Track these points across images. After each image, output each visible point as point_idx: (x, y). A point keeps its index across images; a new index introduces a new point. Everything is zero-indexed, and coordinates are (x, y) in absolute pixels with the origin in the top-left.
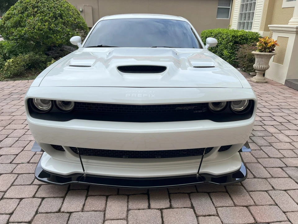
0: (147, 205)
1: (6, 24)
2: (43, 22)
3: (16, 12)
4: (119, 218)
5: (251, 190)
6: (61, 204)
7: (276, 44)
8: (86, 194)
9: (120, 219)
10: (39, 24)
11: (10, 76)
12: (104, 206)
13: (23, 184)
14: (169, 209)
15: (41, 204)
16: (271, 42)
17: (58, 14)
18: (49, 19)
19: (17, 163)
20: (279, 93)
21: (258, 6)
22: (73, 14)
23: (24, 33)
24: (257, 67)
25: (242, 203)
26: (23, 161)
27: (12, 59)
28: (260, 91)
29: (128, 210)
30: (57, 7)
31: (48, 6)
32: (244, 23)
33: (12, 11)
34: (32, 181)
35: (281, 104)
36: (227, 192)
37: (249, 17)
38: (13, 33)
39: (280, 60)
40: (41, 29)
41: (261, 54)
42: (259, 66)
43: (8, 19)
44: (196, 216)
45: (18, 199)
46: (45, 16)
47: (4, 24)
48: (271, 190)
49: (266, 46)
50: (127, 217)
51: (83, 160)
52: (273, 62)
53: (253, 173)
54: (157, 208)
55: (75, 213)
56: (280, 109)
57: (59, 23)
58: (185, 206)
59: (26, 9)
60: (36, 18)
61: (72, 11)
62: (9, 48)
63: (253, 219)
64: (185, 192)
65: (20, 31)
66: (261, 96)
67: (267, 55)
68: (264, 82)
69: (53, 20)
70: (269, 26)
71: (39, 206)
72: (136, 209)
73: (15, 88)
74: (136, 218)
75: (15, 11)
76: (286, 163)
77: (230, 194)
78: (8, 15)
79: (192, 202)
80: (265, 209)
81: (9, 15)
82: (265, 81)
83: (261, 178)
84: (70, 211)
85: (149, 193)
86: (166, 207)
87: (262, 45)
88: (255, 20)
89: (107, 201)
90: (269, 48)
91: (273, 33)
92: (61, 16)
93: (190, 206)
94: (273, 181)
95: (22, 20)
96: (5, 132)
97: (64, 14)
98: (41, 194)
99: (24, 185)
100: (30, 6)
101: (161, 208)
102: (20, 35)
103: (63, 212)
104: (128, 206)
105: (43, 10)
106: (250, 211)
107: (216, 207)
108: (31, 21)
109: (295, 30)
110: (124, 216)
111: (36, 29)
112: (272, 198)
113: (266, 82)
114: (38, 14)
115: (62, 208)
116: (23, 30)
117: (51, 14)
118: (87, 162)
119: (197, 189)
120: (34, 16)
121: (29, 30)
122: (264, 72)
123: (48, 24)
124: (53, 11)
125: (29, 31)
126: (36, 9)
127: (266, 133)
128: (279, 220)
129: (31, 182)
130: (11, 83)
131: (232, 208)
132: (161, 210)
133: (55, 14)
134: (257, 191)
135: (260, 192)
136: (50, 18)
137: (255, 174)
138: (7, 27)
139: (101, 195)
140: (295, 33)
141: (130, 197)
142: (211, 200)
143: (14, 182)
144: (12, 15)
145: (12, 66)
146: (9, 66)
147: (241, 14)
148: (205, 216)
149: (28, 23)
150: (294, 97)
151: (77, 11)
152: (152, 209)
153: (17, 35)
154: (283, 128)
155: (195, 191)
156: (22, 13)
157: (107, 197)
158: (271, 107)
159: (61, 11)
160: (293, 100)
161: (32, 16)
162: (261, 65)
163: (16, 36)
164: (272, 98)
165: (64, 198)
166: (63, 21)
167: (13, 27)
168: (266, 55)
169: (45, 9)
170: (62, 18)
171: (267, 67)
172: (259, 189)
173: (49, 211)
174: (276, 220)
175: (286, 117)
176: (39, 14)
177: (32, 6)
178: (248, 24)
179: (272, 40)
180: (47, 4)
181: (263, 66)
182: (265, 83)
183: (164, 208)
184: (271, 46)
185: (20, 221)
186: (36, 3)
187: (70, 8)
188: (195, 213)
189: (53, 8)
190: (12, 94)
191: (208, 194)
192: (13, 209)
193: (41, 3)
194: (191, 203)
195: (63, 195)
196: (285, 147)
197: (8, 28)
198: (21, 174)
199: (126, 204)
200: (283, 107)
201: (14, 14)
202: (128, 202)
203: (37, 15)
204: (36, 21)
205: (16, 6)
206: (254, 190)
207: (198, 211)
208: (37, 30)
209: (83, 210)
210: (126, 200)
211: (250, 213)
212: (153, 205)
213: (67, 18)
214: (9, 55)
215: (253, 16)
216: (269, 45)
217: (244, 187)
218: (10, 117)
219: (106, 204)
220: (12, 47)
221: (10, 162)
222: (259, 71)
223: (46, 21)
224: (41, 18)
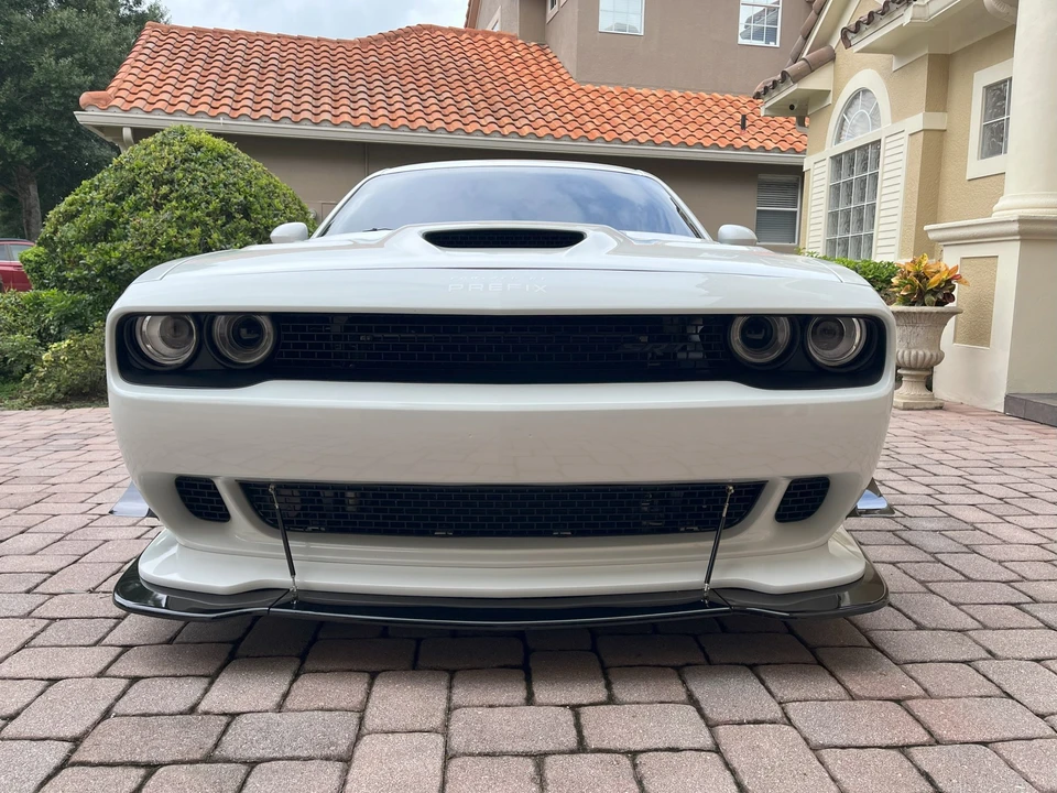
0: (520, 694)
1: (59, 235)
2: (185, 227)
3: (97, 196)
4: (417, 727)
5: (909, 658)
6: (201, 692)
7: (958, 278)
8: (294, 667)
9: (420, 732)
10: (173, 232)
11: (53, 395)
12: (360, 697)
13: (65, 644)
14: (605, 707)
15: (124, 693)
16: (939, 271)
17: (238, 204)
18: (207, 218)
19: (51, 591)
20: (986, 432)
21: (886, 183)
22: (286, 207)
23: (119, 258)
24: (903, 357)
25: (880, 691)
26: (72, 587)
27: (67, 341)
28: (919, 428)
29: (449, 710)
30: (234, 184)
31: (205, 181)
32: (845, 242)
33: (85, 193)
34: (99, 637)
35: (997, 456)
36: (820, 663)
37: (860, 221)
38: (81, 258)
39: (978, 334)
40: (177, 246)
41: (909, 313)
42: (906, 353)
43: (69, 217)
44: (707, 725)
45: (42, 679)
46: (195, 208)
47: (55, 232)
48: (984, 659)
49: (925, 288)
50: (447, 726)
51: (292, 544)
52: (955, 341)
53: (914, 616)
54: (559, 703)
55: (249, 715)
56: (996, 467)
57: (236, 229)
58: (662, 699)
59: (133, 187)
60: (165, 215)
61: (282, 198)
62: (62, 307)
63: (923, 731)
64: (665, 663)
65: (107, 253)
66: (925, 438)
67: (932, 313)
68: (933, 406)
69: (219, 222)
70: (926, 228)
71: (118, 699)
72: (482, 706)
73: (69, 424)
74: (479, 727)
75: (94, 193)
76: (1030, 593)
77: (833, 668)
78: (71, 205)
79: (692, 687)
80: (965, 707)
81: (73, 208)
82: (935, 403)
83: (943, 630)
84: (232, 711)
85: (531, 665)
86: (591, 701)
87: (912, 284)
88: (882, 228)
89: (371, 685)
90: (934, 292)
91: (945, 249)
92: (246, 211)
93: (684, 697)
94: (987, 638)
95: (117, 221)
96: (20, 521)
97: (257, 206)
98: (129, 666)
99: (67, 646)
100: (148, 177)
101: (574, 702)
102: (105, 264)
103: (206, 713)
104: (449, 699)
105: (187, 190)
106: (908, 712)
107: (780, 703)
108: (144, 222)
109: (1015, 227)
110: (437, 721)
111: (159, 245)
112: (989, 680)
113: (940, 408)
114: (170, 201)
115: (203, 703)
116: (115, 249)
117: (215, 204)
118: (308, 551)
119: (707, 657)
120: (158, 207)
121: (137, 251)
122: (928, 373)
123: (202, 231)
124: (221, 196)
125: (137, 254)
126: (165, 189)
127: (952, 523)
128: (1022, 735)
129: (96, 639)
130: (55, 413)
131: (844, 703)
132: (575, 709)
133: (227, 203)
134: (931, 661)
135: (944, 664)
136: (208, 215)
137: (919, 619)
138: (61, 242)
139: (350, 670)
140: (1018, 237)
141: (458, 674)
142: (763, 682)
143: (32, 638)
144: (83, 204)
145: (66, 362)
146: (56, 362)
147: (834, 216)
148: (740, 723)
149: (134, 228)
150: (1043, 441)
151: (300, 202)
152: (541, 705)
153: (94, 264)
154: (1012, 510)
155: (702, 660)
156: (119, 199)
157: (373, 676)
158: (963, 463)
159: (245, 197)
160: (1038, 448)
161: (151, 209)
162: (915, 348)
163: (89, 268)
164: (965, 443)
165: (212, 679)
166: (252, 225)
167: (82, 241)
168: (926, 313)
169: (196, 189)
170: (247, 216)
171: (934, 354)
172: (940, 657)
173: (155, 711)
174: (1012, 736)
175: (1019, 487)
176: (174, 203)
177: (154, 177)
178: (860, 242)
179: (943, 266)
180: (203, 175)
181: (923, 352)
182: (936, 408)
183: (585, 702)
184: (940, 284)
185: (40, 734)
186: (166, 169)
187: (277, 190)
188: (703, 716)
189: (221, 185)
190: (54, 437)
191: (751, 669)
192: (20, 705)
193: (184, 170)
194: (688, 690)
195: (211, 670)
196: (1024, 555)
197: (66, 245)
198: (61, 619)
199: (445, 692)
200: (1006, 463)
201: (91, 203)
202: (450, 688)
203: (168, 206)
204: (163, 222)
205: (100, 181)
206: (919, 659)
207: (712, 710)
208: (162, 249)
209: (280, 708)
210: (444, 683)
211: (910, 719)
212: (543, 693)
213: (265, 217)
214: (60, 332)
215: (874, 217)
216: (934, 282)
217: (882, 652)
218: (40, 488)
219: (368, 695)
220: (72, 303)
221: (24, 589)
222: (910, 368)
223: (194, 224)
224: (178, 213)
